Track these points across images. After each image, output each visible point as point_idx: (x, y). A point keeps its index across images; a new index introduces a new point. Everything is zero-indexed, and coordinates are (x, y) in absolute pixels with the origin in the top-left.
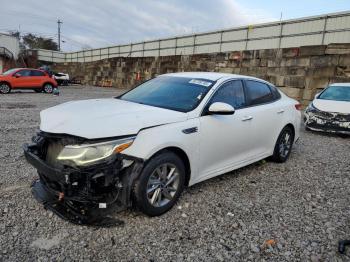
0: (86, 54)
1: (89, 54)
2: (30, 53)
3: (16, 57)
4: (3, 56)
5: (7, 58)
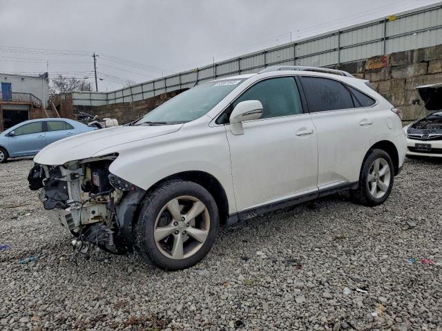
0: (135, 91)
1: (139, 90)
2: (63, 97)
3: (45, 105)
4: (30, 105)
5: (35, 107)
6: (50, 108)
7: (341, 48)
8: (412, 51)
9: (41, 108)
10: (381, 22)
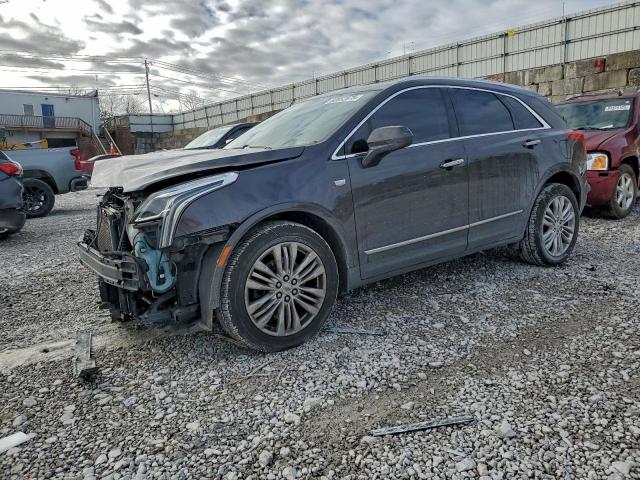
4: (78, 133)
5: (84, 135)
6: (102, 136)
7: (459, 64)
8: (524, 71)
9: (91, 136)
10: (501, 36)
